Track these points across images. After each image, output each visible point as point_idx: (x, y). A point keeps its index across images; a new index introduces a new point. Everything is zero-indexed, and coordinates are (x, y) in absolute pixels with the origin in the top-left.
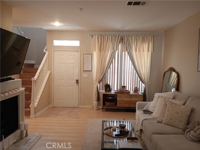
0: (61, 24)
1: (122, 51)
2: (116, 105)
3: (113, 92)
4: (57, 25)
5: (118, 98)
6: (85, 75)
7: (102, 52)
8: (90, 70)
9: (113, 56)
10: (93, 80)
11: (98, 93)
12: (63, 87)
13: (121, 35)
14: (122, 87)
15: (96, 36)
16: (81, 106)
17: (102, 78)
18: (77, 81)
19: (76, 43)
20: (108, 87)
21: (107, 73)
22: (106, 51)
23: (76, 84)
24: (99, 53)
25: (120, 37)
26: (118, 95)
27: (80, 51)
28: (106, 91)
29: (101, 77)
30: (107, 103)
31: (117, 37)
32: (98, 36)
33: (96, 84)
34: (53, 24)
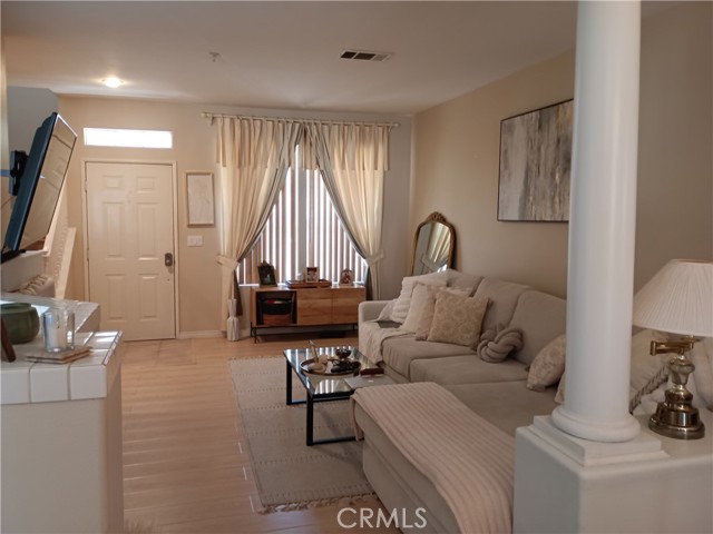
0: (125, 83)
1: (304, 167)
2: (295, 321)
3: (282, 286)
4: (113, 83)
5: (299, 302)
6: (194, 239)
7: (246, 169)
8: (212, 222)
9: (277, 185)
10: (219, 254)
11: (238, 292)
12: (120, 278)
13: (301, 121)
14: (309, 269)
15: (227, 121)
16: (184, 335)
17: (249, 248)
18: (169, 257)
19: (162, 140)
20: (267, 273)
21: (261, 234)
22: (259, 167)
23: (166, 269)
24: (238, 170)
25: (297, 125)
26: (300, 292)
27: (174, 165)
28: (263, 283)
29: (246, 245)
30: (269, 319)
31: (290, 125)
32: (232, 120)
33: (229, 267)
34: (99, 81)
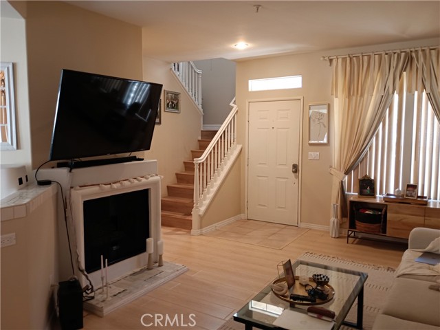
0: (250, 45)
1: (410, 91)
2: (385, 232)
3: (379, 198)
4: (241, 47)
5: (389, 215)
6: (313, 154)
7: (354, 98)
8: (325, 141)
10: (331, 167)
11: (344, 197)
12: (266, 178)
13: (408, 50)
15: (340, 60)
16: (303, 225)
17: (356, 162)
18: (295, 169)
19: (295, 82)
20: (367, 185)
22: (366, 96)
23: (293, 175)
24: (347, 99)
25: (403, 54)
26: (390, 206)
27: (302, 100)
28: (361, 193)
29: (352, 160)
31: (396, 55)
32: (344, 60)
33: (338, 177)
34: (233, 46)
